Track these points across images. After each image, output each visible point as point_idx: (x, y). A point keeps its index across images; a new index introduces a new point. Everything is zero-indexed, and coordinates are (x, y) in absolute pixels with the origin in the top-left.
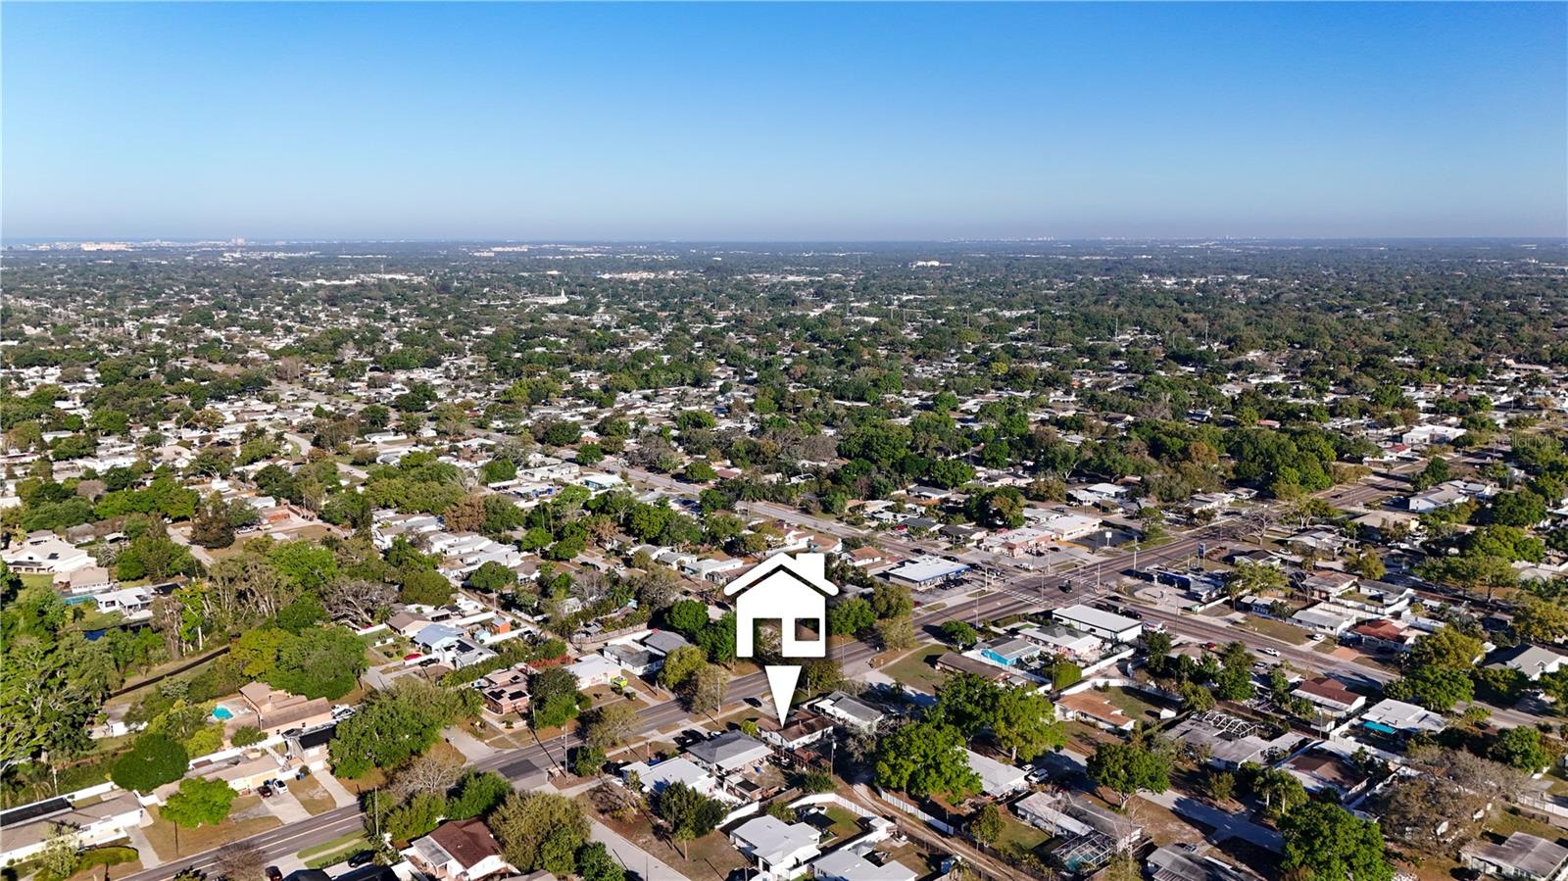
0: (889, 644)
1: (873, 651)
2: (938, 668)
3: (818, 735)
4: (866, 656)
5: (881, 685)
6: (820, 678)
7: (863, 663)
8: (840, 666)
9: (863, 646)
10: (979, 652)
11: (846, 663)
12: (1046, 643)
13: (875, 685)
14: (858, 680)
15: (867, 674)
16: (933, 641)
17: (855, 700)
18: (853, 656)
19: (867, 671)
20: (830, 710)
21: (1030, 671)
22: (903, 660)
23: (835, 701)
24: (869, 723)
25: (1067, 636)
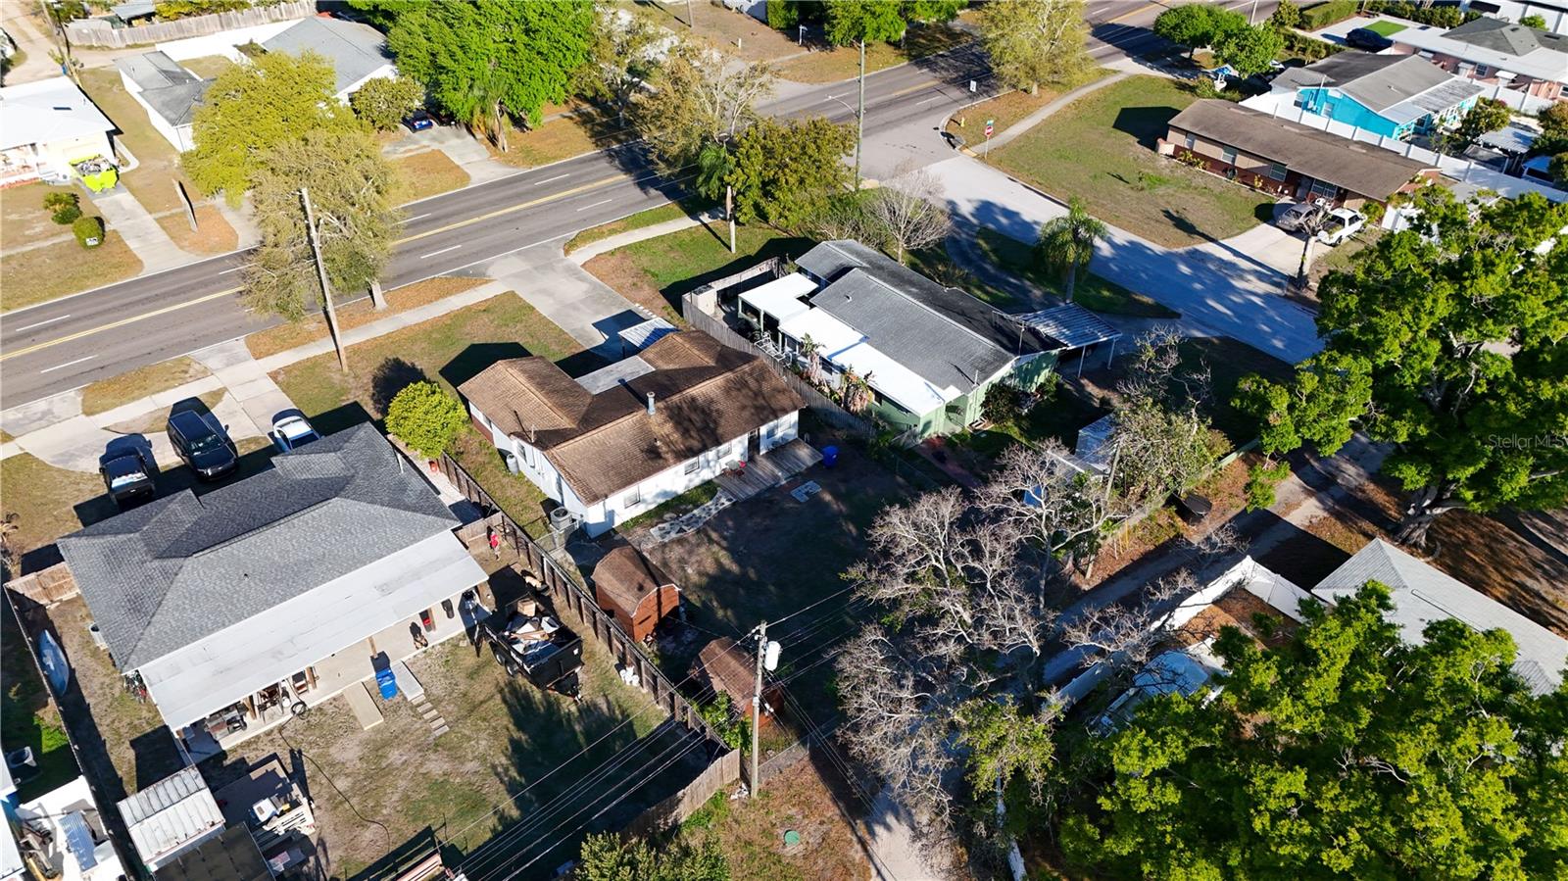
0: (1008, 70)
1: (955, 93)
2: (1166, 148)
3: (735, 450)
4: (931, 110)
5: (986, 209)
6: (768, 188)
7: (925, 131)
8: (845, 142)
9: (924, 78)
10: (1293, 96)
11: (868, 132)
12: (1485, 72)
13: (966, 209)
14: (910, 188)
15: (934, 169)
16: (1128, 66)
17: (897, 279)
18: (888, 109)
19: (934, 157)
20: (797, 321)
21: (1494, 163)
22: (1047, 122)
23: (823, 282)
24: (952, 393)
25: (1543, 50)
